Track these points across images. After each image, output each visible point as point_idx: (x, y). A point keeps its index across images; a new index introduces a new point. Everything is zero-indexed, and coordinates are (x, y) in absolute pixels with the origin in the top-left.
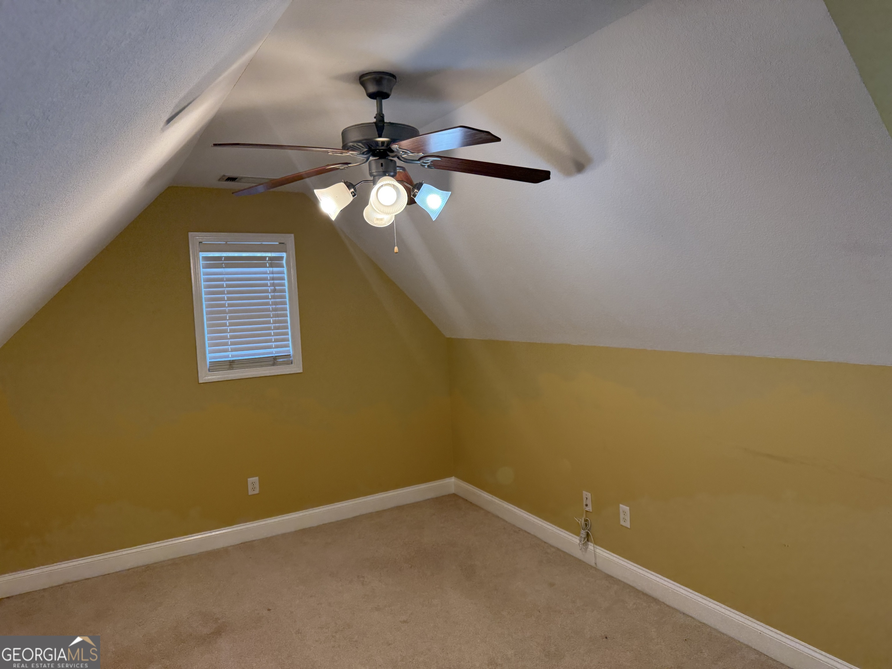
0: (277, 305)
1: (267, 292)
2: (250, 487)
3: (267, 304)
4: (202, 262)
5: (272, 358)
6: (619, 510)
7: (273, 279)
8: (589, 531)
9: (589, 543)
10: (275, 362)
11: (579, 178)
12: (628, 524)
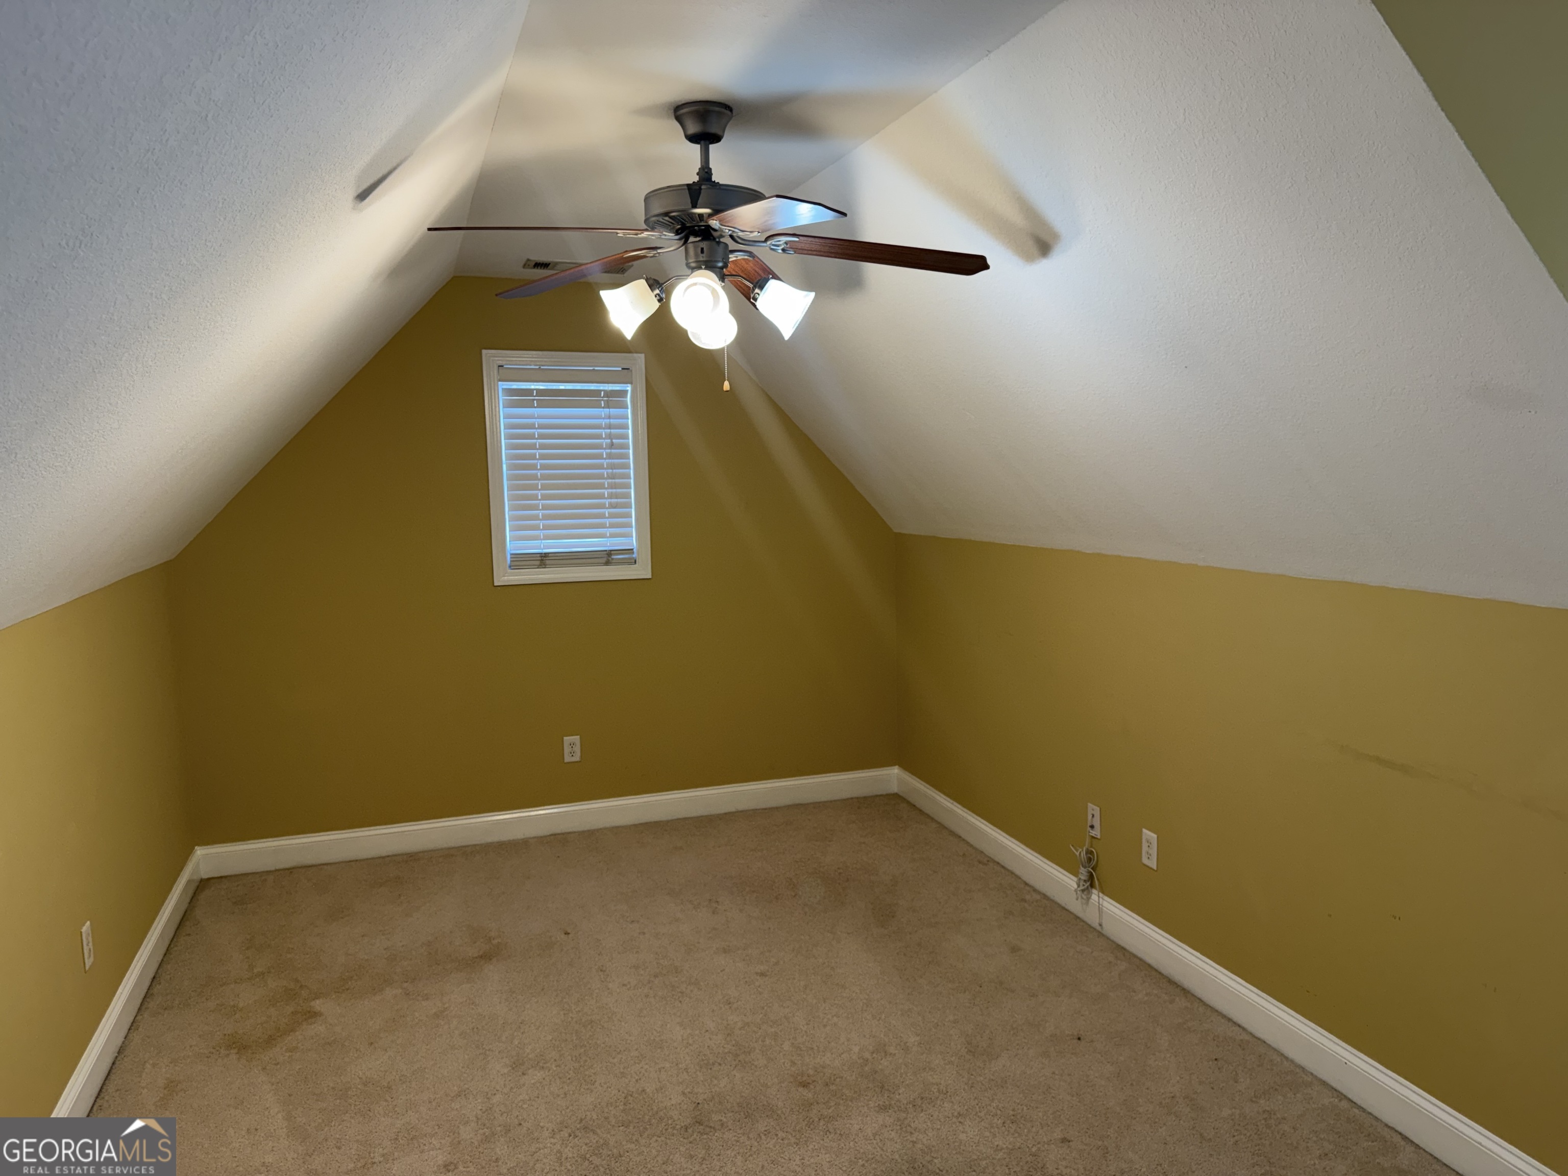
0: (615, 469)
1: (599, 447)
2: (567, 750)
3: (601, 467)
4: (502, 398)
5: (605, 552)
6: (1141, 839)
7: (610, 427)
8: (1094, 871)
9: (1094, 891)
10: (609, 560)
11: (1044, 266)
12: (1153, 864)
